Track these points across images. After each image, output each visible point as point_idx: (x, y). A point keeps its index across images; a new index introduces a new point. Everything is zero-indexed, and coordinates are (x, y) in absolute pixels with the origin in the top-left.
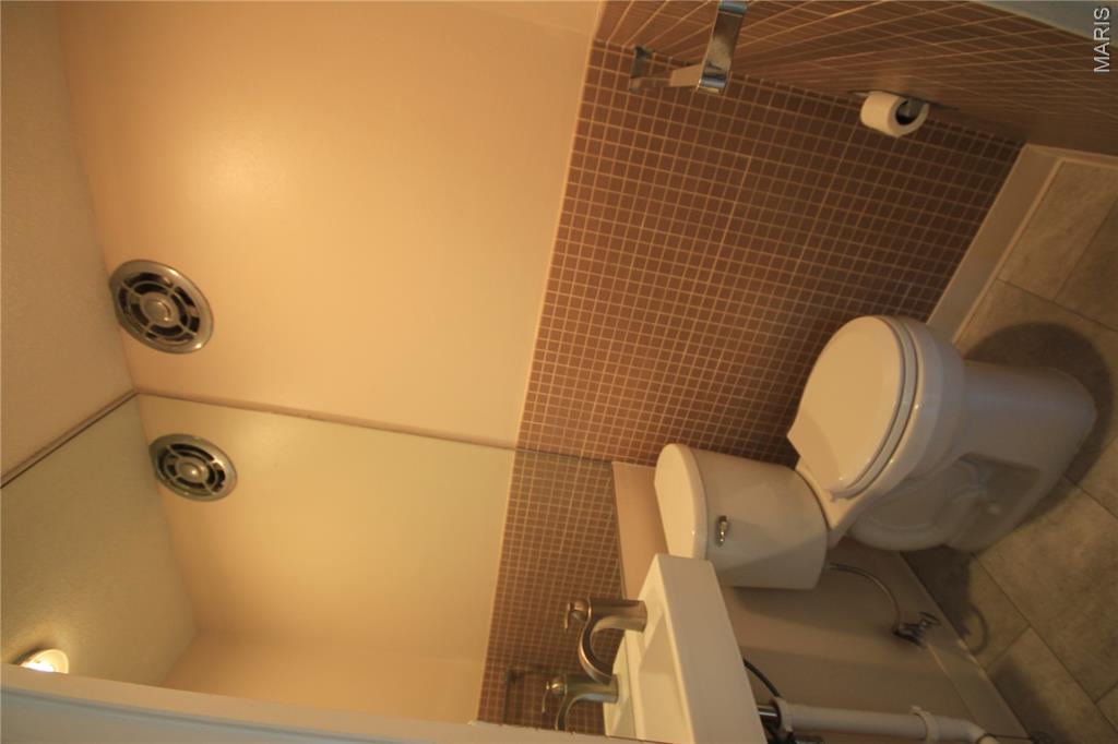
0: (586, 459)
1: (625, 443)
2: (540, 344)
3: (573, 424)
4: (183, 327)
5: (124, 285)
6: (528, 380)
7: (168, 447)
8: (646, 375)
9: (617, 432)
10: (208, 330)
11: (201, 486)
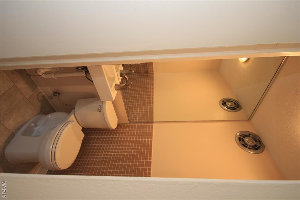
0: (136, 123)
1: (126, 128)
2: (151, 149)
3: (140, 130)
4: (243, 138)
5: (261, 146)
6: (153, 140)
7: (237, 109)
8: (122, 146)
9: (129, 130)
10: (236, 138)
11: (227, 101)
